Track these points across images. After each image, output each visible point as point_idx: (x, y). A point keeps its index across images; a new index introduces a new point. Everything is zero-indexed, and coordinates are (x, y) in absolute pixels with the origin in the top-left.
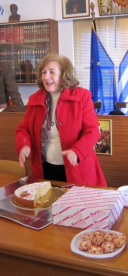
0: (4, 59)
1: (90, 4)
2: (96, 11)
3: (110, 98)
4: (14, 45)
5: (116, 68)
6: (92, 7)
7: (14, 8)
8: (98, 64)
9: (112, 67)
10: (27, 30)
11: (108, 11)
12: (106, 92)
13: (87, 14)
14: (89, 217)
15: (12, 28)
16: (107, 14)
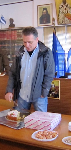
0: (6, 48)
1: (53, 18)
2: (56, 22)
3: (62, 71)
4: (12, 41)
5: (66, 54)
6: (54, 20)
7: (11, 20)
8: (56, 51)
9: (64, 54)
10: (19, 32)
11: (62, 23)
12: (61, 67)
13: (51, 24)
14: (41, 124)
15: (10, 31)
16: (62, 24)
